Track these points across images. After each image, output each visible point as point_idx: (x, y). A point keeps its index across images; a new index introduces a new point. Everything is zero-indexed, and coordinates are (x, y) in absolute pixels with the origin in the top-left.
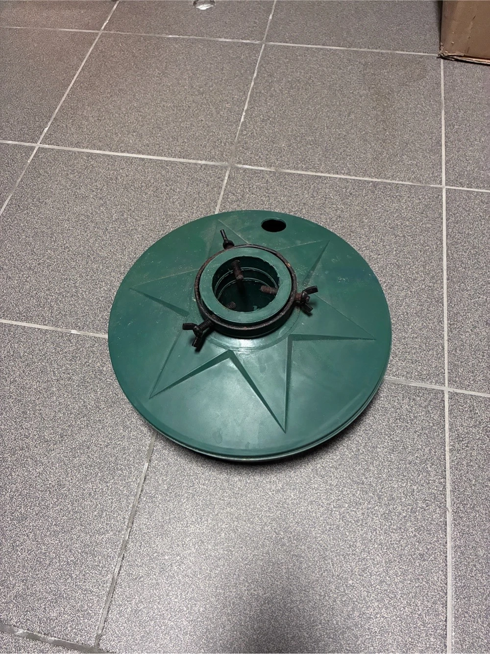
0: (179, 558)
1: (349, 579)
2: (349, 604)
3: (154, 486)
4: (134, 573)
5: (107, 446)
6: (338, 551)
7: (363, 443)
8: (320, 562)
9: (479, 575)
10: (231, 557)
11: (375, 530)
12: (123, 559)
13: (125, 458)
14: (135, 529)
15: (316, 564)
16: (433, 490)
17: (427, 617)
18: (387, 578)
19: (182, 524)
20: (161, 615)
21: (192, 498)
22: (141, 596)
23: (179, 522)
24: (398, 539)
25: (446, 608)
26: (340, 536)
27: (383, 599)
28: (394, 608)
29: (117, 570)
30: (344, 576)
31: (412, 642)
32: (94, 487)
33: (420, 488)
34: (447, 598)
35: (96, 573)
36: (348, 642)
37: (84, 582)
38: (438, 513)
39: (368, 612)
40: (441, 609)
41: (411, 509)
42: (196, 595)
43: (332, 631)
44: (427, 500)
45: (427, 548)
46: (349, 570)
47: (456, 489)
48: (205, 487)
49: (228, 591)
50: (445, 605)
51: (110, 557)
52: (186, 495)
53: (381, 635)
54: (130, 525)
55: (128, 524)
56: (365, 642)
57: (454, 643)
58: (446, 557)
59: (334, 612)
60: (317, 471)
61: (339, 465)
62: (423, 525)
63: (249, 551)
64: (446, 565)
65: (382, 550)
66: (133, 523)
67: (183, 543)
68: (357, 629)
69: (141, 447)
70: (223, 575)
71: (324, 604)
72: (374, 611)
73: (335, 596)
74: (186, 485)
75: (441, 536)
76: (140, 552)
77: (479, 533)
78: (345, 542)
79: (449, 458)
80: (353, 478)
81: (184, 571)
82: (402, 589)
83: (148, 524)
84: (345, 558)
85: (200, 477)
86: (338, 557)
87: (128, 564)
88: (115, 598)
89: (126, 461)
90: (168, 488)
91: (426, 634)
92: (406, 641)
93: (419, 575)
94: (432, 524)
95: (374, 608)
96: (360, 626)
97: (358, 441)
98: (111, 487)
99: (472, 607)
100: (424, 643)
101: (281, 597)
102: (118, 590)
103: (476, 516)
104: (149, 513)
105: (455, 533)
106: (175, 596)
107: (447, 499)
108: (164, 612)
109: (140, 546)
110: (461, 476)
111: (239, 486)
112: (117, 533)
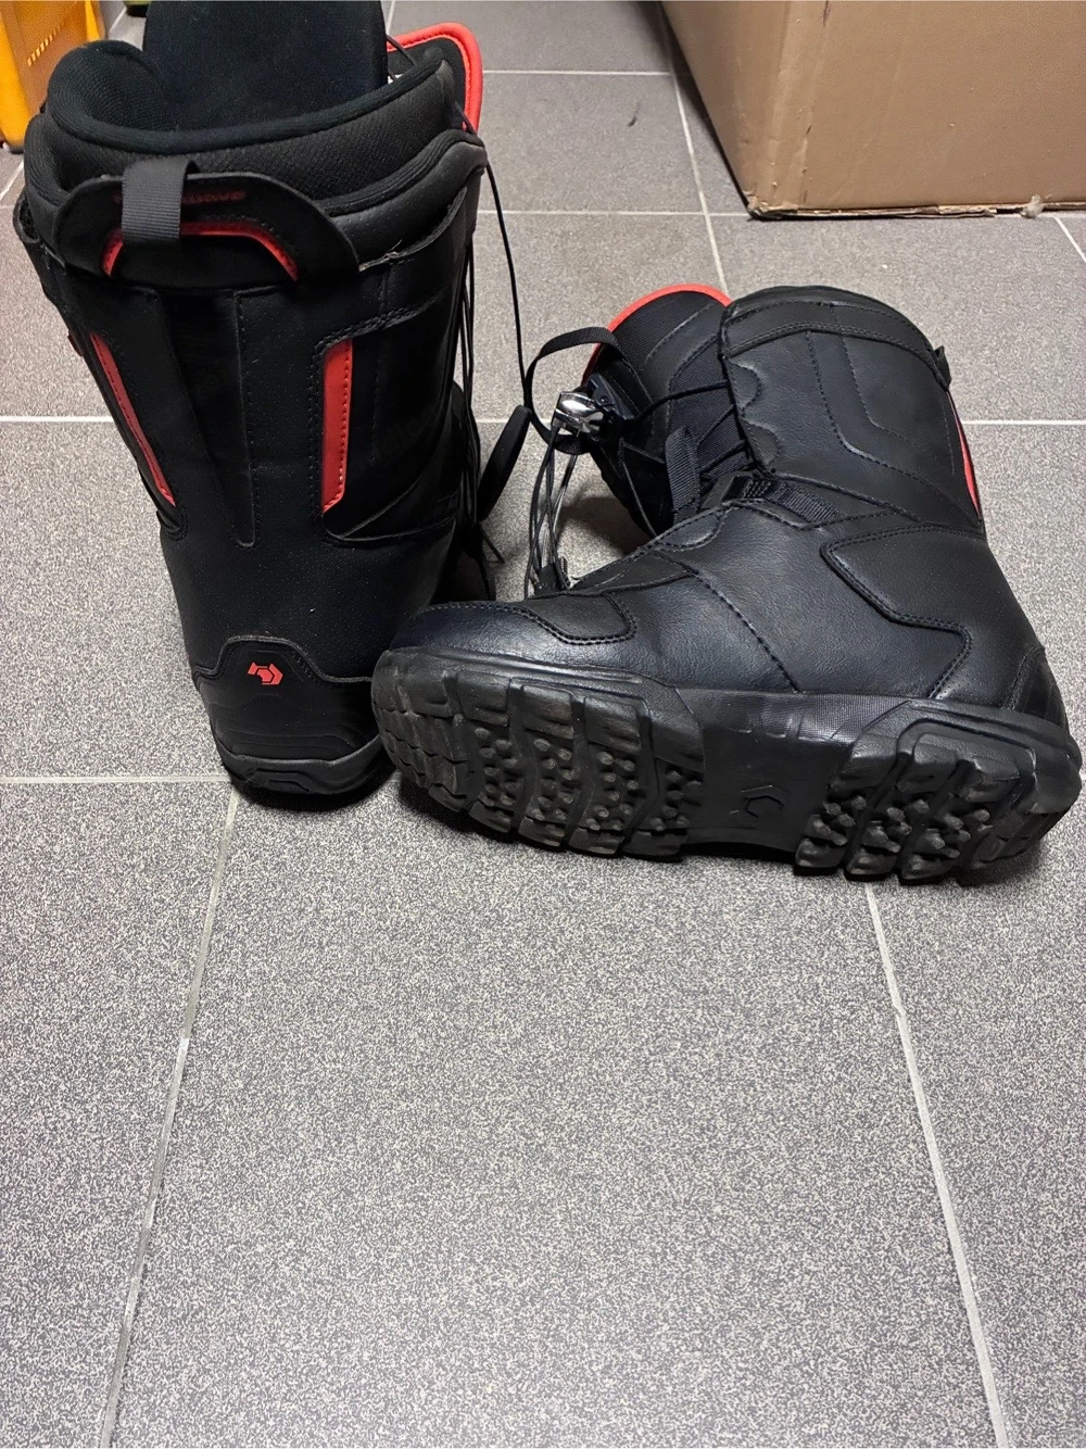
0: (292, 1242)
1: (713, 1203)
2: (723, 1260)
3: (209, 1089)
4: (178, 1306)
5: (77, 1019)
6: (678, 1146)
7: (689, 908)
8: (640, 1179)
9: (996, 1136)
10: (424, 1214)
11: (752, 1084)
12: (144, 1277)
13: (129, 1036)
14: (168, 1198)
15: (632, 1187)
16: (858, 978)
17: (907, 1251)
18: (799, 1182)
19: (292, 1162)
20: (261, 1392)
21: (309, 1097)
22: (203, 1358)
23: (282, 1158)
24: (806, 1094)
25: (943, 1222)
26: (675, 1112)
27: (798, 1231)
28: (829, 1246)
29: (131, 1307)
30: (701, 1200)
31: (886, 1318)
32: (49, 1121)
33: (829, 979)
34: (938, 1199)
35: (74, 1326)
36: (740, 1350)
37: (45, 1353)
38: (879, 1023)
39: (772, 1268)
40: (931, 1226)
41: (821, 1026)
42: (348, 1323)
43: (696, 1332)
44: (849, 1000)
45: (871, 1100)
46: (709, 1183)
47: (904, 967)
48: (340, 1066)
49: (428, 1294)
50: (938, 1216)
51: (109, 1278)
52: (293, 1093)
53: (813, 1316)
54: (155, 1191)
55: (150, 1190)
56: (777, 1339)
57: (979, 1299)
58: (916, 1110)
59: (693, 1286)
60: (599, 985)
61: (646, 963)
62: (853, 1053)
63: (467, 1190)
64: (921, 1128)
65: (774, 1124)
66: (162, 1186)
67: (300, 1205)
68: (754, 1315)
69: (168, 1005)
70: (410, 1261)
71: (665, 1272)
72: (783, 1262)
73: (688, 1248)
74: (291, 1069)
75: (896, 1068)
76: (186, 1251)
77: (973, 1046)
78: (690, 1124)
79: (876, 908)
80: (681, 986)
81: (309, 1271)
82: (837, 1200)
83: (204, 1178)
84: (694, 1158)
85: (324, 1046)
86: (679, 1160)
87: (158, 1286)
88: (132, 1376)
89: (129, 1045)
90: (246, 1085)
91: (915, 1292)
92: (873, 1318)
93: (867, 1161)
94: (870, 1047)
95: (783, 1256)
96: (758, 1305)
97: (678, 907)
98: (95, 1111)
99: (999, 1209)
100: (913, 1313)
101: (562, 1280)
102: (141, 1355)
103: (957, 1013)
104: (203, 1152)
105: (923, 1057)
106: (293, 1338)
107: (891, 991)
108: (267, 1384)
109: (189, 1235)
110: (909, 940)
111: (422, 1050)
112: (122, 1218)
